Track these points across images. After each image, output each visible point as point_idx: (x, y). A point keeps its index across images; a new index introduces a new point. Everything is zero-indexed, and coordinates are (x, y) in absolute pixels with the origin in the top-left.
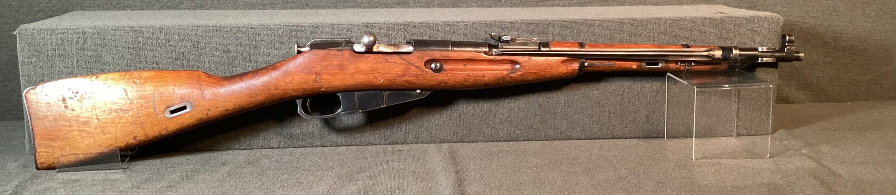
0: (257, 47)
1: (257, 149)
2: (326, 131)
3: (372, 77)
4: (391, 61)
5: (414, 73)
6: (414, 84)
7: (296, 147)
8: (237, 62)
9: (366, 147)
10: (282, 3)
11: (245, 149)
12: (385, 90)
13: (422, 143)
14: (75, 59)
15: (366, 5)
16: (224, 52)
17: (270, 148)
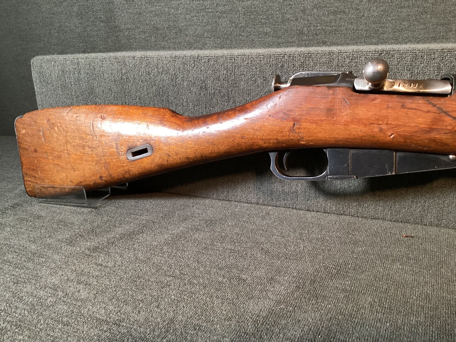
0: (236, 84)
1: (235, 201)
2: (312, 193)
3: (376, 130)
4: (410, 106)
5: (449, 128)
6: (446, 144)
7: (276, 206)
8: (214, 100)
9: (364, 221)
10: (297, 41)
11: (223, 200)
12: (396, 151)
13: (447, 227)
14: (73, 90)
15: (393, 41)
16: (201, 88)
17: (248, 203)
